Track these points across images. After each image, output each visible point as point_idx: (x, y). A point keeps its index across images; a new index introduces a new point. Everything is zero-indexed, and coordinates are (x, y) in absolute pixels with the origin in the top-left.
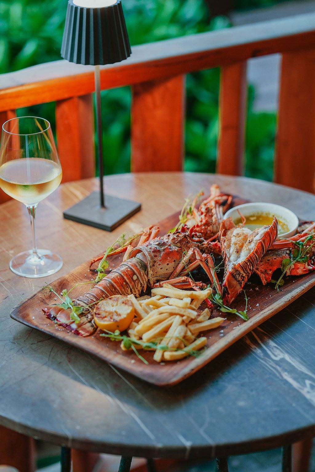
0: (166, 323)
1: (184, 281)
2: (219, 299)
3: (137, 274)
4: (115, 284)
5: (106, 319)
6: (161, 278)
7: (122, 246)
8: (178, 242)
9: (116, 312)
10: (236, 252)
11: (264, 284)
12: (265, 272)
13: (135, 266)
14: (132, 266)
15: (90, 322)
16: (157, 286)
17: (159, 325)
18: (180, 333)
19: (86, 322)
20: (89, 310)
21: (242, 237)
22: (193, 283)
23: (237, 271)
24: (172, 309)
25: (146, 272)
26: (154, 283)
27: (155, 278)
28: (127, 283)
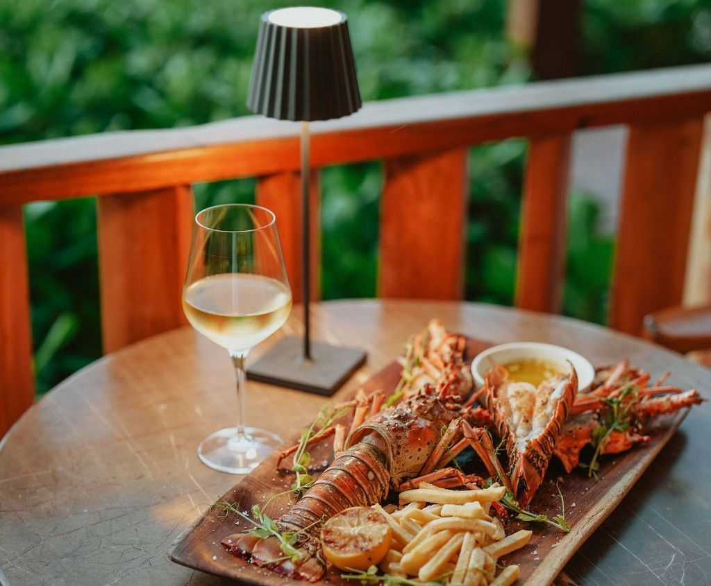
0: (450, 546)
1: (449, 476)
2: (512, 500)
3: (374, 469)
4: (341, 489)
5: (347, 549)
6: (409, 474)
7: (324, 428)
8: (427, 413)
9: (362, 536)
10: (524, 421)
11: (568, 471)
12: (568, 451)
13: (366, 455)
14: (363, 456)
15: (314, 556)
16: (406, 487)
17: (441, 551)
18: (478, 561)
19: (308, 558)
20: (306, 536)
21: (526, 397)
22: (466, 478)
23: (534, 451)
24: (454, 523)
25: (386, 465)
26: (400, 484)
27: (401, 475)
28: (360, 486)
